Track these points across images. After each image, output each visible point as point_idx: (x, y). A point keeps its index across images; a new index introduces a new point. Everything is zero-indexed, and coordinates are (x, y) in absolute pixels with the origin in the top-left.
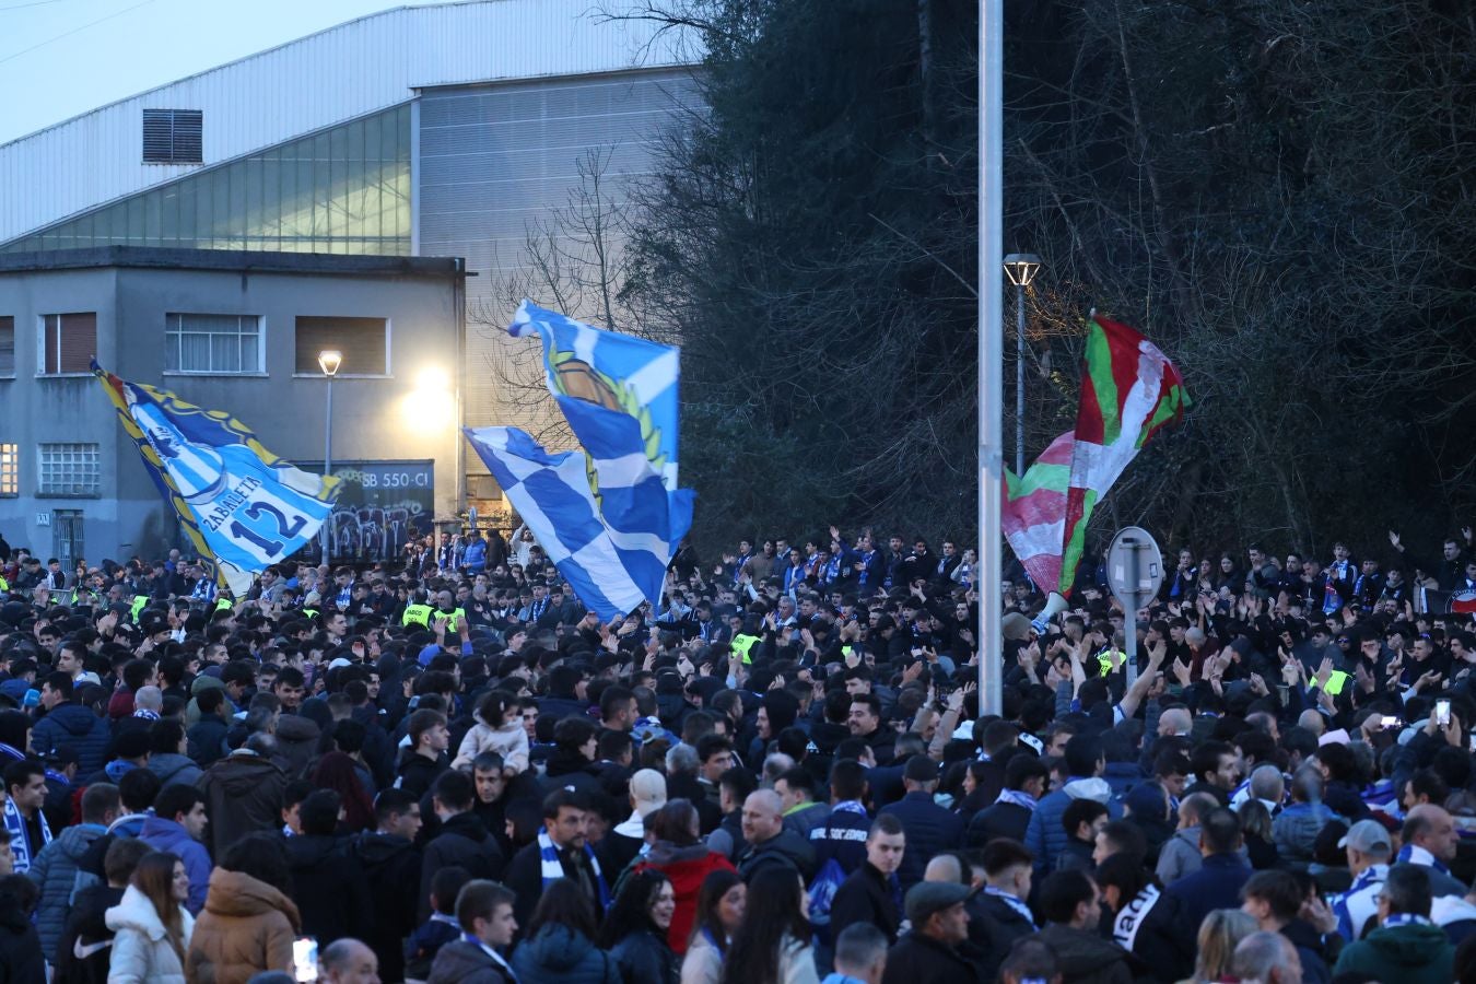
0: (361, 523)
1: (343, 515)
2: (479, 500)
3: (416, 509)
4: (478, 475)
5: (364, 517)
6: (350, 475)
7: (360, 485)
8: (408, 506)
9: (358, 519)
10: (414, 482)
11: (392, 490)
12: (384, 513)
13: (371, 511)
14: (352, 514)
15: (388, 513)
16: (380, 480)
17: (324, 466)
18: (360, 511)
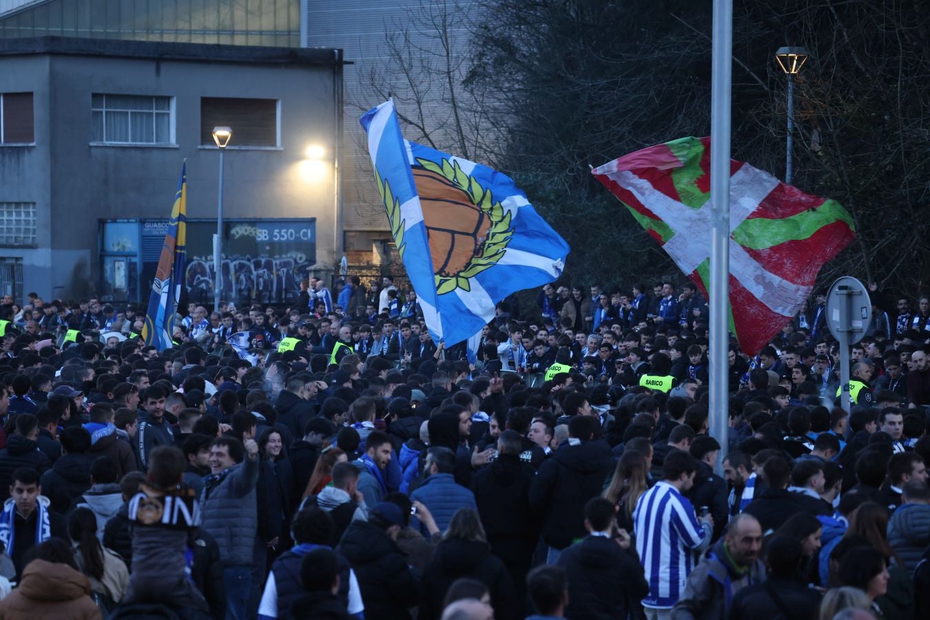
0: (256, 269)
1: (240, 263)
2: (356, 251)
3: (301, 259)
4: (356, 231)
5: (258, 265)
6: (246, 230)
7: (254, 239)
8: (294, 256)
9: (252, 267)
10: (300, 237)
11: (280, 243)
12: (274, 262)
13: (263, 261)
14: (248, 263)
15: (278, 262)
16: (271, 235)
17: (217, 222)
18: (254, 260)
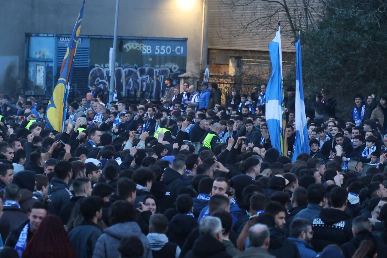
0: (140, 76)
1: (129, 70)
2: (217, 64)
3: (175, 68)
4: (217, 49)
5: (142, 72)
6: (135, 46)
7: (141, 52)
8: (170, 66)
9: (138, 73)
10: (175, 52)
11: (160, 56)
12: (155, 70)
13: (147, 69)
14: (135, 70)
15: (158, 70)
16: (153, 50)
17: (113, 39)
18: (140, 68)
